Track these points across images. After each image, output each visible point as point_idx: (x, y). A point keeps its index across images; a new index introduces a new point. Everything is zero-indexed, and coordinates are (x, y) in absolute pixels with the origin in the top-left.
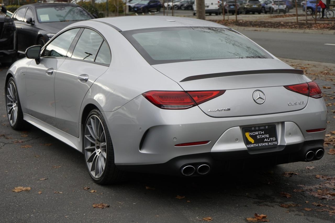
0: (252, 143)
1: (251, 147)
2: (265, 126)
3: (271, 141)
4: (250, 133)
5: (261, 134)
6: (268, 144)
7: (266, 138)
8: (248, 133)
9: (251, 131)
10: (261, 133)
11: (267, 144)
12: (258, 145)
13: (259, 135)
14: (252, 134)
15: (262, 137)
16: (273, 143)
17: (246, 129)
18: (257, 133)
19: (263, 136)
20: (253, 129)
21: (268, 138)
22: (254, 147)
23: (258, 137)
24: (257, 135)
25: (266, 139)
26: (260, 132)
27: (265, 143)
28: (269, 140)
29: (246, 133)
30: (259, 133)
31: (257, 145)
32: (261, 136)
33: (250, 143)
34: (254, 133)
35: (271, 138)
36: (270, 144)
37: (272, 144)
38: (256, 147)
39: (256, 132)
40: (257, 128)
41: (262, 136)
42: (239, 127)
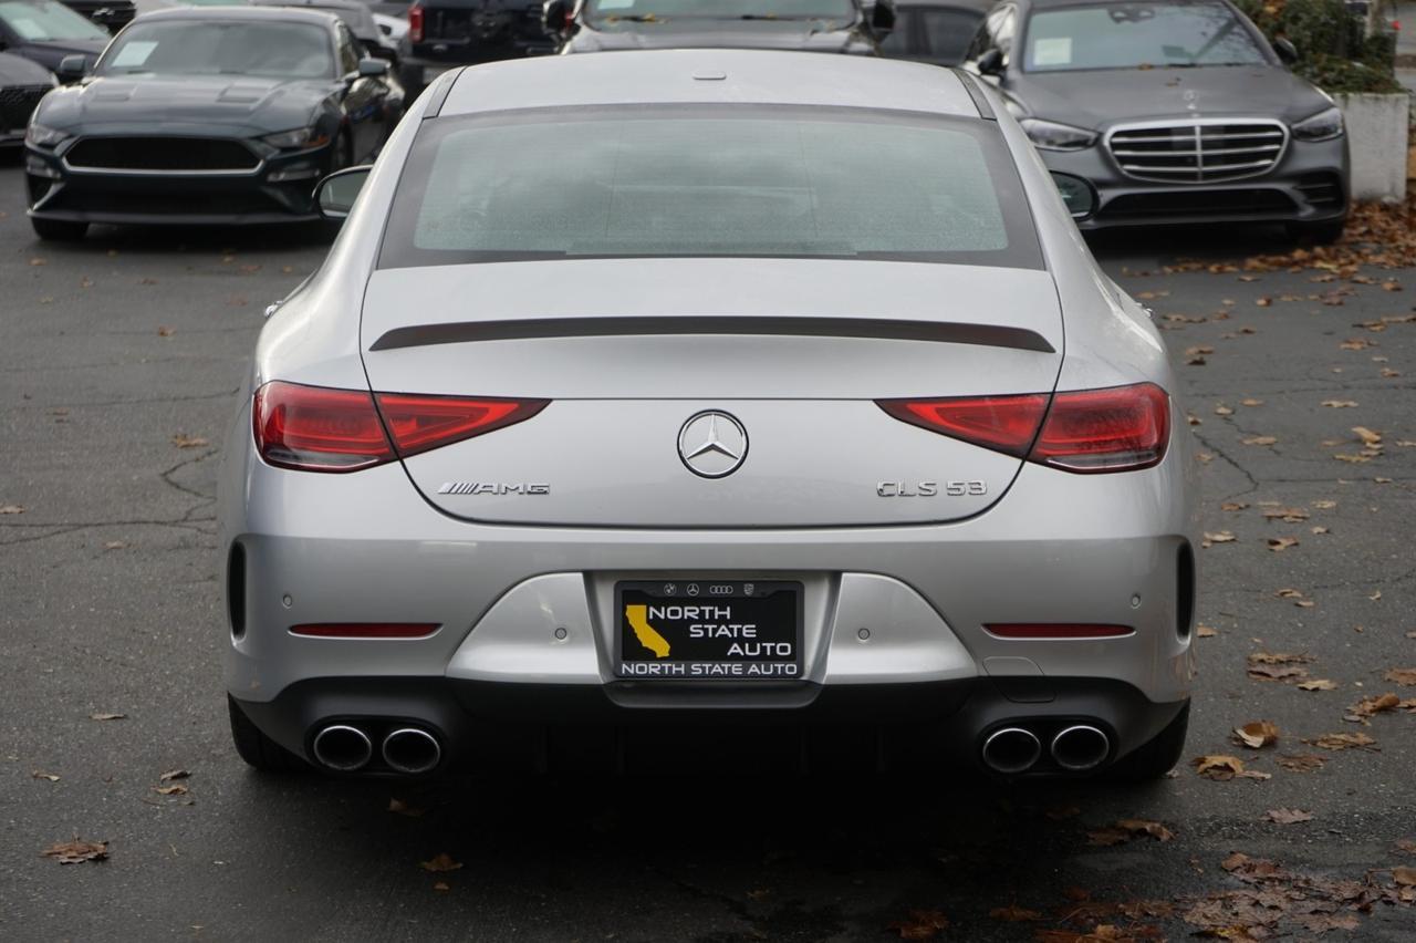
0: (659, 656)
1: (647, 676)
2: (739, 584)
3: (763, 658)
4: (652, 609)
5: (712, 620)
6: (745, 669)
7: (741, 640)
8: (645, 607)
9: (660, 602)
10: (717, 613)
11: (736, 669)
12: (688, 669)
13: (701, 620)
14: (662, 616)
15: (720, 632)
16: (776, 669)
17: (635, 587)
18: (690, 612)
19: (723, 631)
20: (670, 590)
21: (749, 640)
22: (662, 675)
24: (691, 621)
25: (735, 645)
26: (707, 609)
27: (726, 666)
28: (753, 649)
29: (628, 607)
30: (703, 612)
31: (682, 669)
32: (710, 627)
33: (650, 656)
34: (674, 613)
35: (768, 645)
36: (753, 669)
37: (767, 669)
38: (670, 675)
39: (686, 608)
40: (693, 591)
41: (715, 631)
42: (580, 575)
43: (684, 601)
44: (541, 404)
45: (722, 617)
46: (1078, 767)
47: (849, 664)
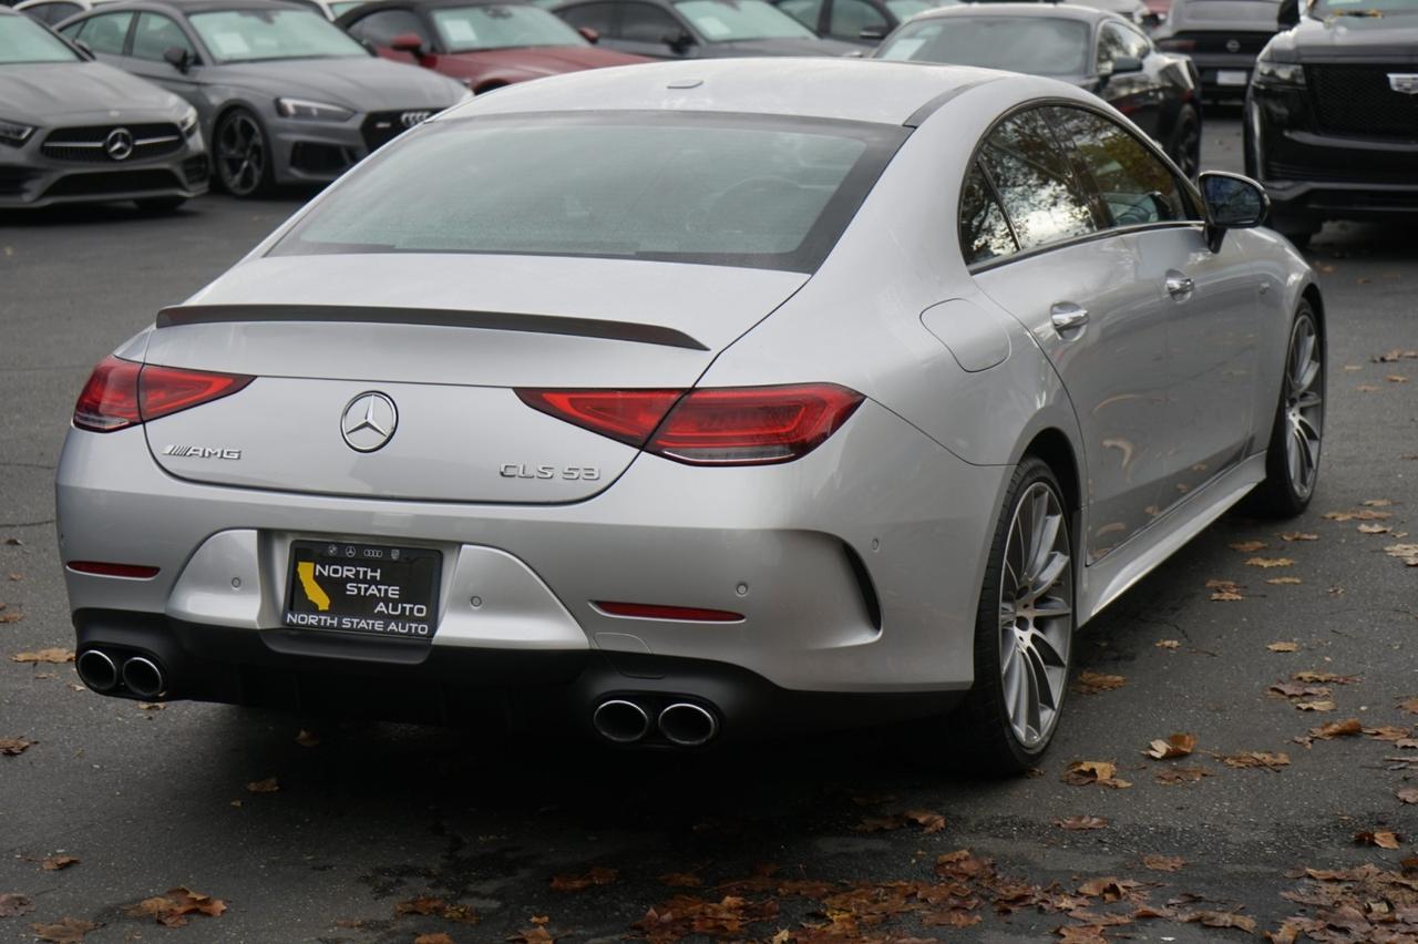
0: (320, 609)
1: (307, 625)
2: (387, 550)
3: (401, 618)
4: (318, 567)
5: (365, 581)
6: (386, 625)
7: (386, 600)
8: (312, 565)
9: (324, 560)
10: (369, 574)
11: (378, 625)
12: (340, 623)
13: (356, 580)
14: (326, 574)
15: (370, 592)
16: (410, 628)
17: (308, 547)
18: (348, 572)
19: (373, 590)
20: (333, 550)
21: (392, 600)
22: (319, 626)
23: (351, 589)
24: (348, 580)
25: (382, 604)
26: (362, 570)
27: (371, 622)
28: (395, 609)
29: (300, 564)
30: (358, 572)
31: (335, 622)
32: (363, 586)
33: (312, 608)
34: (336, 571)
35: (408, 606)
36: (392, 626)
37: (403, 628)
38: (325, 627)
39: (345, 568)
40: (351, 553)
41: (366, 590)
42: (255, 532)
43: (344, 562)
44: (246, 380)
45: (373, 578)
46: (687, 743)
47: (458, 627)
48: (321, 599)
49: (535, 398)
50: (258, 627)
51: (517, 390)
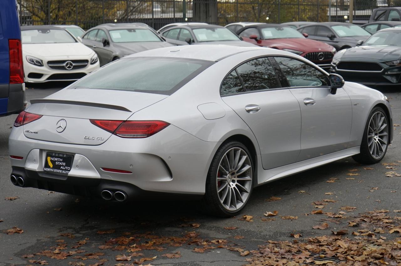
0: (51, 167)
1: (48, 171)
2: (63, 154)
3: (65, 170)
4: (51, 158)
5: (59, 161)
7: (63, 166)
9: (52, 157)
10: (60, 160)
11: (61, 171)
12: (54, 170)
13: (58, 161)
14: (52, 160)
17: (50, 153)
18: (56, 159)
19: (61, 164)
20: (54, 154)
22: (50, 171)
23: (57, 163)
24: (56, 161)
25: (62, 167)
26: (59, 159)
27: (59, 171)
28: (64, 168)
29: (48, 157)
30: (58, 159)
32: (59, 163)
33: (49, 167)
34: (54, 159)
35: (67, 167)
36: (63, 172)
37: (65, 172)
40: (57, 155)
42: (39, 150)
43: (56, 157)
44: (41, 116)
45: (61, 161)
46: (120, 201)
47: (74, 172)
48: (51, 165)
49: (93, 122)
50: (37, 171)
51: (90, 120)
